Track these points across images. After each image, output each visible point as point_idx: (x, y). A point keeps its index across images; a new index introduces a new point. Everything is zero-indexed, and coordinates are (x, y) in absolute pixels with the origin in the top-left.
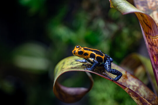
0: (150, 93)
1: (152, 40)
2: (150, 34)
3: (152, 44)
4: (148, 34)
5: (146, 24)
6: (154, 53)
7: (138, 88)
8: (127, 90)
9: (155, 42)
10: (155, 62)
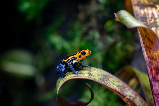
0: (144, 104)
1: (152, 54)
2: (151, 48)
3: (152, 58)
4: (149, 48)
5: (148, 39)
6: (153, 66)
7: (134, 98)
8: (126, 99)
9: (156, 56)
10: (153, 75)
